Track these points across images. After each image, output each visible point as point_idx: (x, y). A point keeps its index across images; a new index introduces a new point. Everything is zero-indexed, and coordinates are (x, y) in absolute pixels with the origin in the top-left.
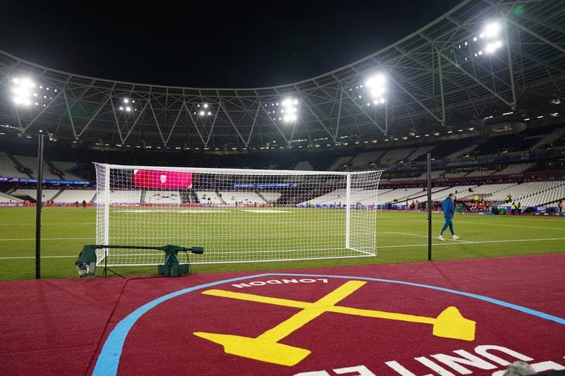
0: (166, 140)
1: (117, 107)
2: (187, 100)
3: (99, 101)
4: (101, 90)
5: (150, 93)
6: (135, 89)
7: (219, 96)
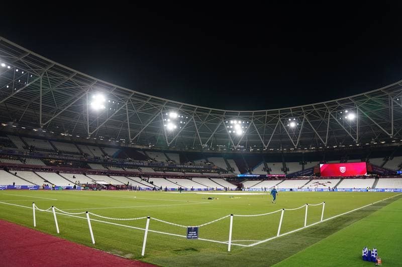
4: (275, 116)
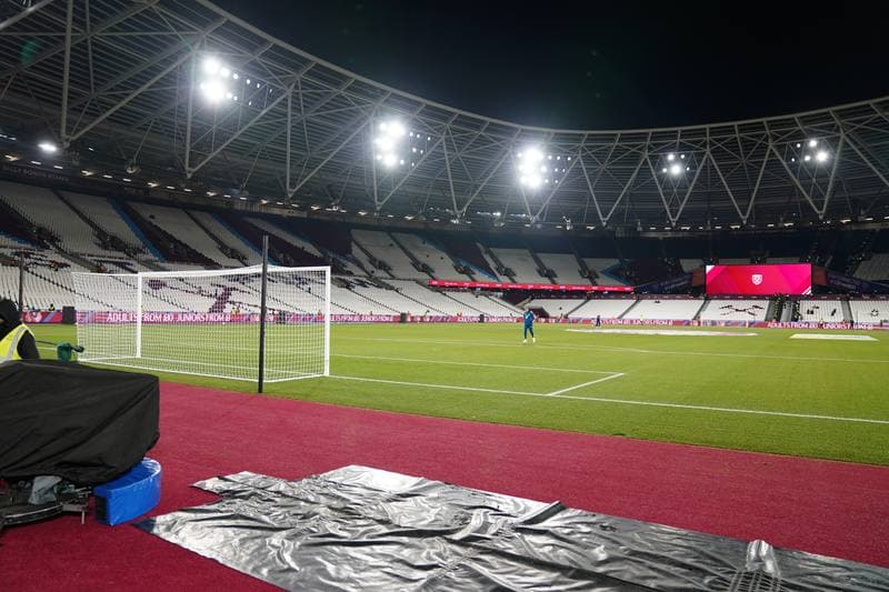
0: (744, 214)
1: (660, 169)
2: (775, 138)
3: (631, 164)
5: (708, 138)
6: (682, 137)
7: (837, 122)
